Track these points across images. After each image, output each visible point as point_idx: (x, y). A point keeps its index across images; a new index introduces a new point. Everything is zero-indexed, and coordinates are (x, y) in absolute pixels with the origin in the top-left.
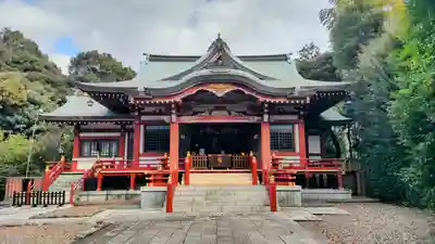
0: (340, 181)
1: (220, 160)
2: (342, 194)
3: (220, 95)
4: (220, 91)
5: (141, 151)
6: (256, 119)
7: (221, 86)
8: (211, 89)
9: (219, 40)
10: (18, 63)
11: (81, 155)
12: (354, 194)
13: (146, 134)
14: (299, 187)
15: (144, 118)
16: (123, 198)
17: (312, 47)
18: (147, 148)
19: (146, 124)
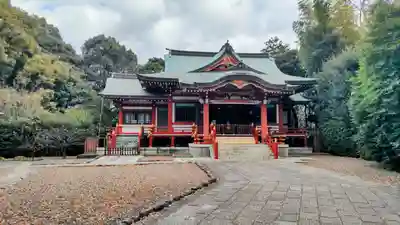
0: (306, 143)
1: (228, 128)
2: (306, 150)
3: (240, 87)
4: (240, 85)
5: (173, 121)
6: (257, 102)
7: (241, 82)
8: (235, 84)
9: (227, 45)
10: (49, 46)
11: (124, 122)
12: (313, 151)
13: (177, 109)
14: (287, 146)
15: (175, 98)
16: (168, 153)
17: (276, 40)
18: (177, 119)
19: (176, 102)
